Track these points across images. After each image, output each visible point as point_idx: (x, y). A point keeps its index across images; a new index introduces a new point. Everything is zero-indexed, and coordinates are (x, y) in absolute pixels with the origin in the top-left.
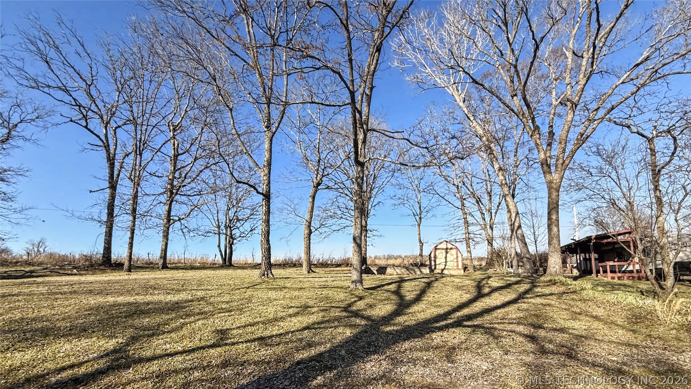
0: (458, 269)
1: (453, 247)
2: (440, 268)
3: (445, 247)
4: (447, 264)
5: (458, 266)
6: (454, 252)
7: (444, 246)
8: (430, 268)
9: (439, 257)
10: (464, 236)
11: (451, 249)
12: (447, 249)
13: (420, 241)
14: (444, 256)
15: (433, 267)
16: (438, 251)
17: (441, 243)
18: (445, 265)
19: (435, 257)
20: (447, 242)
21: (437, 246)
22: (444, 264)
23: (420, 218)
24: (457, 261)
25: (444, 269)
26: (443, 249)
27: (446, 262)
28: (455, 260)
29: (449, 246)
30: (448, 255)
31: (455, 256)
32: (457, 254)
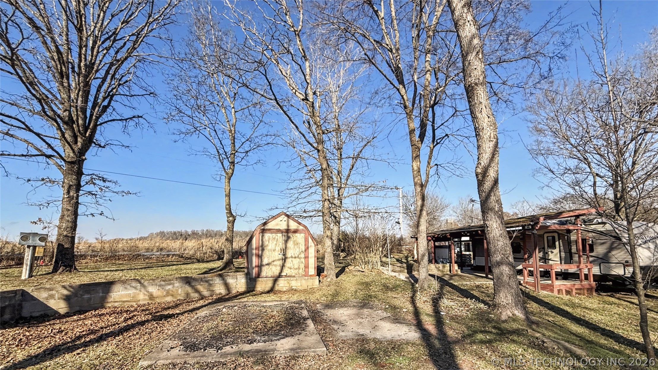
0: (306, 274)
1: (301, 228)
2: (270, 274)
3: (283, 227)
4: (288, 263)
5: (307, 267)
6: (300, 238)
7: (281, 223)
8: (248, 275)
9: (269, 247)
10: (319, 206)
11: (296, 231)
12: (288, 231)
13: (230, 212)
14: (281, 245)
15: (255, 271)
16: (267, 236)
17: (274, 218)
18: (283, 266)
19: (262, 248)
20: (288, 216)
21: (265, 224)
22: (280, 263)
23: (233, 163)
24: (306, 258)
25: (280, 276)
26: (279, 231)
27: (285, 259)
28: (303, 255)
29: (293, 225)
30: (290, 244)
31: (303, 248)
32: (306, 241)
